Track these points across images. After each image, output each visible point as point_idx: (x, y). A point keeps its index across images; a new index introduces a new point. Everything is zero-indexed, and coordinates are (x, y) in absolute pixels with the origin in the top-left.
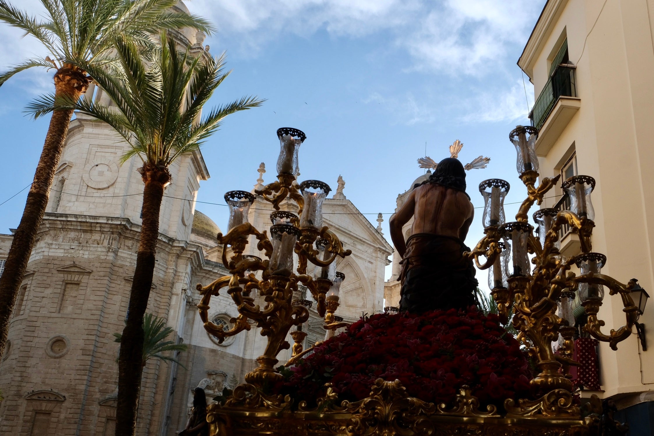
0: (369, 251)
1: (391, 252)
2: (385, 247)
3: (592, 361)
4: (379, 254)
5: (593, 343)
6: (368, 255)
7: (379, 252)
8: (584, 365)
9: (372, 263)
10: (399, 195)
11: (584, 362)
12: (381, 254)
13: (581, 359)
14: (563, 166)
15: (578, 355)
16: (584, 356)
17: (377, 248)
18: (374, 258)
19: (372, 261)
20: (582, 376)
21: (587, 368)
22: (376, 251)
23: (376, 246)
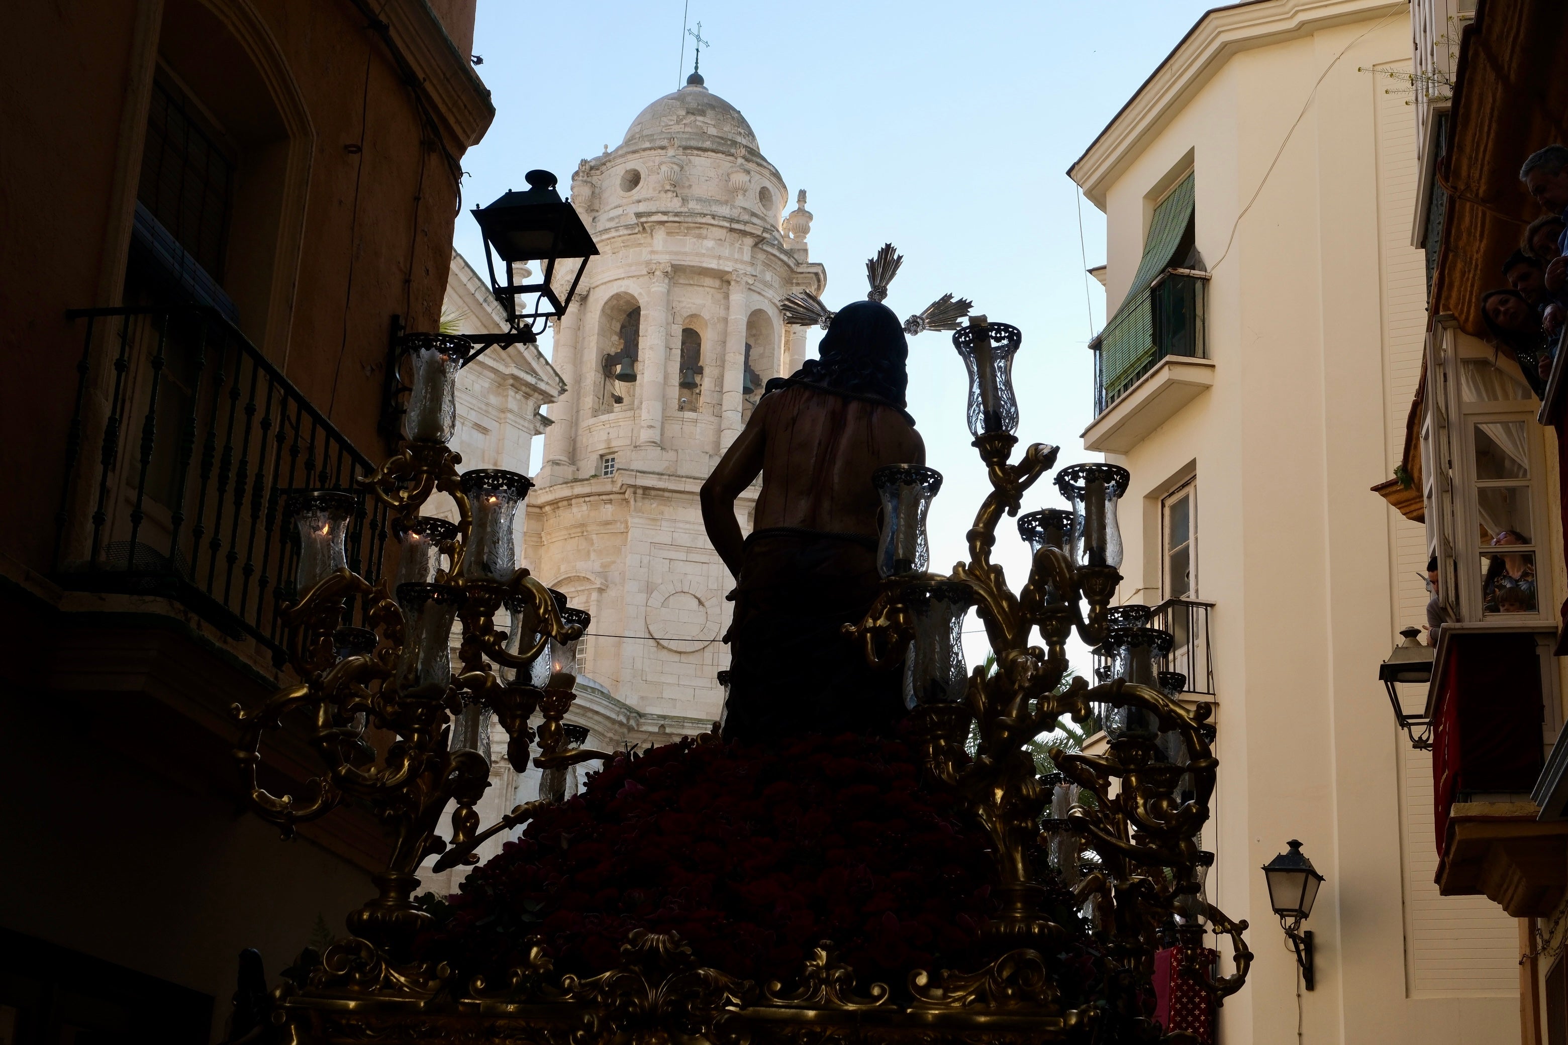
0: (477, 387)
1: (555, 393)
2: (533, 372)
3: (1203, 1000)
4: (513, 400)
5: (1207, 957)
6: (474, 402)
7: (511, 393)
8: (1184, 1006)
9: (484, 430)
10: (584, 162)
11: (1185, 1000)
12: (518, 396)
13: (1179, 994)
14: (1167, 494)
15: (1172, 984)
16: (1185, 988)
17: (504, 377)
18: (494, 412)
19: (486, 423)
20: (1178, 1019)
21: (1191, 1012)
22: (500, 385)
23: (501, 368)
